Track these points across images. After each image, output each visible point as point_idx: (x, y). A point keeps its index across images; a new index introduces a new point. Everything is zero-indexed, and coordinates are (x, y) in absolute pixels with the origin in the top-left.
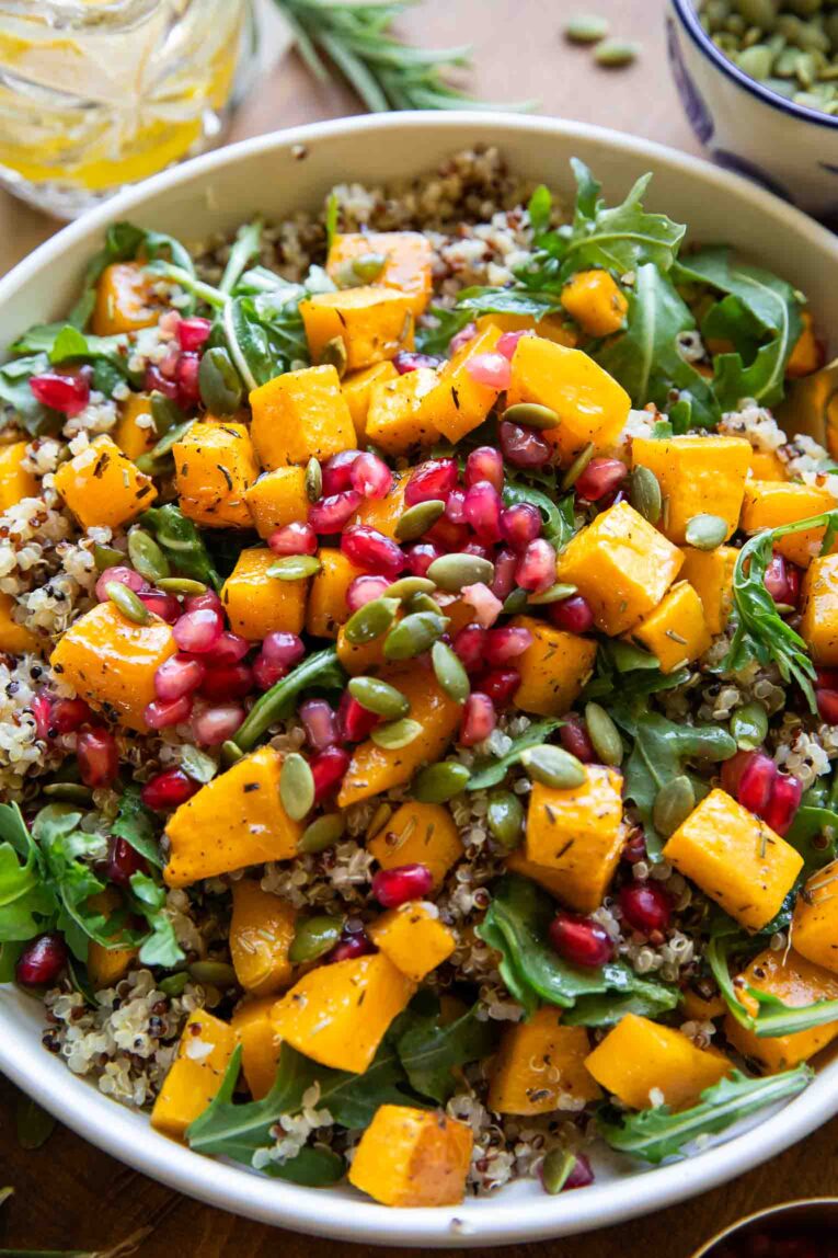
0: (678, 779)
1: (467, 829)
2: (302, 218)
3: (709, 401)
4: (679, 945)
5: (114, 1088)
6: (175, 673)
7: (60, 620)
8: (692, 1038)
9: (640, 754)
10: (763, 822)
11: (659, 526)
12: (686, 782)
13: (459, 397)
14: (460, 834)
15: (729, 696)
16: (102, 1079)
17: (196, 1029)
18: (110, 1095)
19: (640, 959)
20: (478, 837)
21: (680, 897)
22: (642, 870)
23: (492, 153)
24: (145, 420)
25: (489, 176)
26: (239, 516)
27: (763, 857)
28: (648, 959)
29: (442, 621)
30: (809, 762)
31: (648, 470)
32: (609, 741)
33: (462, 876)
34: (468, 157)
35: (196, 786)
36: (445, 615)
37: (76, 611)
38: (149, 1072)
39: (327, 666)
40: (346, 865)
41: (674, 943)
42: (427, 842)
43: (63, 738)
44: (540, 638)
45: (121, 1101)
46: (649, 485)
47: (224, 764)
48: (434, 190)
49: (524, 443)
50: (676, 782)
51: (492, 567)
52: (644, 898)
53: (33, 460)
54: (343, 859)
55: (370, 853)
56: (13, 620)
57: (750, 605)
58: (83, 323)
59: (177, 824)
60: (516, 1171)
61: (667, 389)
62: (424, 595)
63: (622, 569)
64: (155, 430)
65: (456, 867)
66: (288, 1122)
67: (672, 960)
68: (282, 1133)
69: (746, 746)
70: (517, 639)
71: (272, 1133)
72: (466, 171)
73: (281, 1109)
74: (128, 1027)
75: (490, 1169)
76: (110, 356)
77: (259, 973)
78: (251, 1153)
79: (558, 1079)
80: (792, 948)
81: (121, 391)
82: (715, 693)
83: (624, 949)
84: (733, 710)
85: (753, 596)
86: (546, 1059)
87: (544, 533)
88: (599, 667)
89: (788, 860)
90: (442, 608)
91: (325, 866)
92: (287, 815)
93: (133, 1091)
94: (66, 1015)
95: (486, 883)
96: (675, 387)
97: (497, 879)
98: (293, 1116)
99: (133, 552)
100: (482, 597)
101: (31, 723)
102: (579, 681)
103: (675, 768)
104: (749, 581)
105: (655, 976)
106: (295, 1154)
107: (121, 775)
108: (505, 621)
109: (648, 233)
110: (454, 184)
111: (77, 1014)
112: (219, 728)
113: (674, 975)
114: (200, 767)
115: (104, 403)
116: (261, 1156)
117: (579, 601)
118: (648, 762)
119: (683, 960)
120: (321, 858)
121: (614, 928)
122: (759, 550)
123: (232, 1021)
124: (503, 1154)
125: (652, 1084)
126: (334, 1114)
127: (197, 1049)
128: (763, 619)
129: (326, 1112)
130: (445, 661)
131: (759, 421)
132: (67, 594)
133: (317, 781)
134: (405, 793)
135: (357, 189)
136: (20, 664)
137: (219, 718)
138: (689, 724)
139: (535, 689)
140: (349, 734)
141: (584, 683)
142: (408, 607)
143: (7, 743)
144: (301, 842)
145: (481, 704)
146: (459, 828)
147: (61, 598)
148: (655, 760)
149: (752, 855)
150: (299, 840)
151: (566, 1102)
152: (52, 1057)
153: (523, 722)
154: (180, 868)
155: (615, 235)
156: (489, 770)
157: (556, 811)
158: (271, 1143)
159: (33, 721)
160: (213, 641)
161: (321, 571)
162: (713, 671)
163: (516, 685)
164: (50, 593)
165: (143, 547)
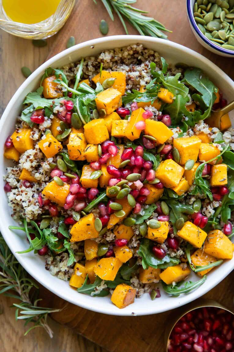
0: (181, 218)
1: (135, 230)
2: (93, 59)
3: (192, 120)
4: (180, 252)
5: (61, 277)
6: (70, 198)
7: (42, 179)
8: (182, 268)
9: (173, 211)
10: (199, 228)
11: (179, 164)
12: (182, 219)
13: (133, 134)
14: (134, 231)
15: (193, 199)
16: (58, 276)
17: (78, 269)
18: (60, 279)
19: (171, 255)
20: (137, 233)
21: (181, 240)
22: (173, 235)
23: (141, 46)
24: (59, 129)
25: (140, 51)
26: (83, 159)
27: (198, 236)
28: (173, 254)
29: (130, 190)
30: (210, 213)
31: (177, 150)
32: (166, 211)
33: (134, 239)
34: (135, 46)
35: (76, 222)
36: (130, 188)
37: (46, 176)
38: (68, 274)
39: (104, 197)
40: (109, 236)
41: (179, 252)
42: (126, 233)
43: (46, 207)
44: (151, 191)
45: (63, 279)
46: (177, 154)
47: (82, 216)
48: (126, 53)
49: (149, 144)
50: (180, 219)
51: (141, 175)
52: (173, 241)
53: (32, 137)
54: (108, 235)
55: (114, 234)
56: (31, 175)
57: (198, 182)
58: (41, 94)
59: (72, 231)
60: (145, 292)
61: (182, 116)
62: (126, 185)
63: (170, 179)
64: (61, 131)
65: (133, 237)
66: (97, 287)
67: (178, 255)
68: (97, 290)
69: (196, 212)
70: (146, 192)
71: (95, 289)
72: (134, 50)
73: (97, 285)
74: (63, 266)
75: (139, 293)
76: (49, 107)
77: (91, 258)
78: (91, 293)
79: (154, 277)
80: (204, 251)
81: (52, 117)
82: (190, 199)
83: (168, 253)
84: (194, 202)
85: (200, 181)
86: (151, 273)
87: (152, 167)
88: (164, 194)
89: (204, 234)
90: (130, 186)
91: (105, 238)
92: (96, 230)
93: (65, 278)
94: (50, 263)
95: (139, 240)
96: (184, 116)
97: (141, 239)
98: (99, 286)
99: (58, 165)
100: (139, 184)
101: (38, 205)
102: (160, 197)
103: (181, 215)
104: (199, 177)
105: (175, 257)
106: (99, 293)
107: (59, 215)
108: (144, 188)
109: (179, 88)
110: (131, 52)
111: (52, 262)
112: (81, 208)
113: (179, 257)
114: (77, 217)
115: (48, 119)
116: (93, 293)
117: (160, 183)
118: (175, 214)
119: (181, 255)
120: (104, 236)
121: (166, 249)
122: (201, 169)
123: (85, 266)
124: (142, 289)
125: (173, 281)
126: (107, 285)
127: (79, 273)
128: (202, 186)
129: (106, 285)
130: (131, 199)
131: (204, 128)
132: (44, 173)
133: (103, 223)
134: (122, 223)
135: (107, 53)
136: (34, 187)
137: (81, 206)
138: (184, 204)
139: (150, 200)
140: (109, 213)
141: (161, 197)
142: (122, 187)
143: (33, 210)
144: (100, 234)
145: (138, 206)
146: (134, 230)
147: (43, 174)
148: (176, 214)
149: (196, 236)
150: (99, 234)
151: (155, 281)
152: (47, 271)
153: (147, 207)
154: (73, 239)
155: (171, 86)
156: (140, 219)
157: (154, 233)
158: (94, 291)
159: (39, 204)
160: (79, 191)
161: (102, 175)
162: (190, 194)
163: (146, 200)
164: (40, 174)
165: (61, 163)
